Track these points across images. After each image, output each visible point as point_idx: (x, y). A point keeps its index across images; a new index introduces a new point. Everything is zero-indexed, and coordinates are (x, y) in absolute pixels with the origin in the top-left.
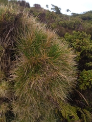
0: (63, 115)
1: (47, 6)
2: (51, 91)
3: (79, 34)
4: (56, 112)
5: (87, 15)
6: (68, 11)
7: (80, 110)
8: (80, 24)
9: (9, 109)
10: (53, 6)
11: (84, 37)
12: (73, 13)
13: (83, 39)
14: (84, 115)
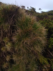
0: (40, 61)
1: (28, 8)
2: (34, 47)
3: (47, 20)
4: (36, 60)
5: (50, 12)
6: (40, 9)
7: (49, 59)
8: (47, 16)
9: (11, 58)
10: (31, 7)
11: (50, 21)
12: (42, 12)
13: (49, 22)
14: (51, 62)
